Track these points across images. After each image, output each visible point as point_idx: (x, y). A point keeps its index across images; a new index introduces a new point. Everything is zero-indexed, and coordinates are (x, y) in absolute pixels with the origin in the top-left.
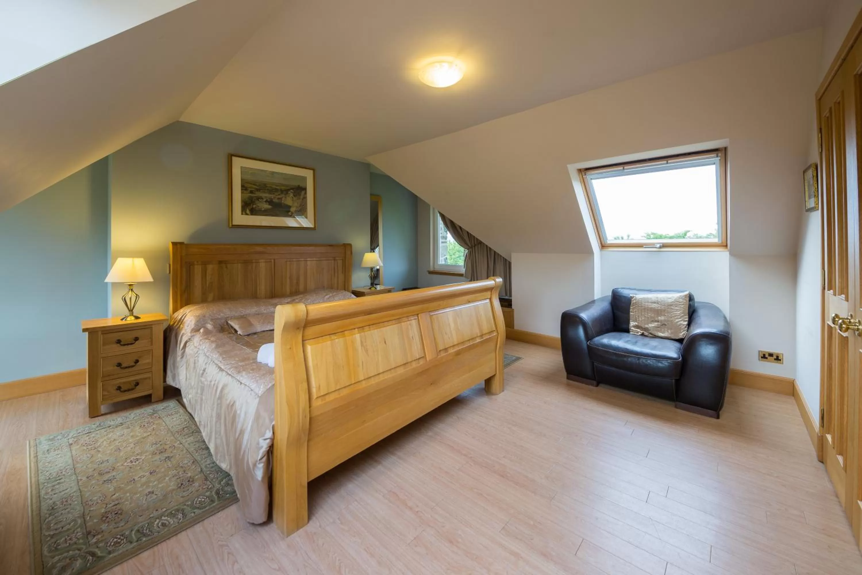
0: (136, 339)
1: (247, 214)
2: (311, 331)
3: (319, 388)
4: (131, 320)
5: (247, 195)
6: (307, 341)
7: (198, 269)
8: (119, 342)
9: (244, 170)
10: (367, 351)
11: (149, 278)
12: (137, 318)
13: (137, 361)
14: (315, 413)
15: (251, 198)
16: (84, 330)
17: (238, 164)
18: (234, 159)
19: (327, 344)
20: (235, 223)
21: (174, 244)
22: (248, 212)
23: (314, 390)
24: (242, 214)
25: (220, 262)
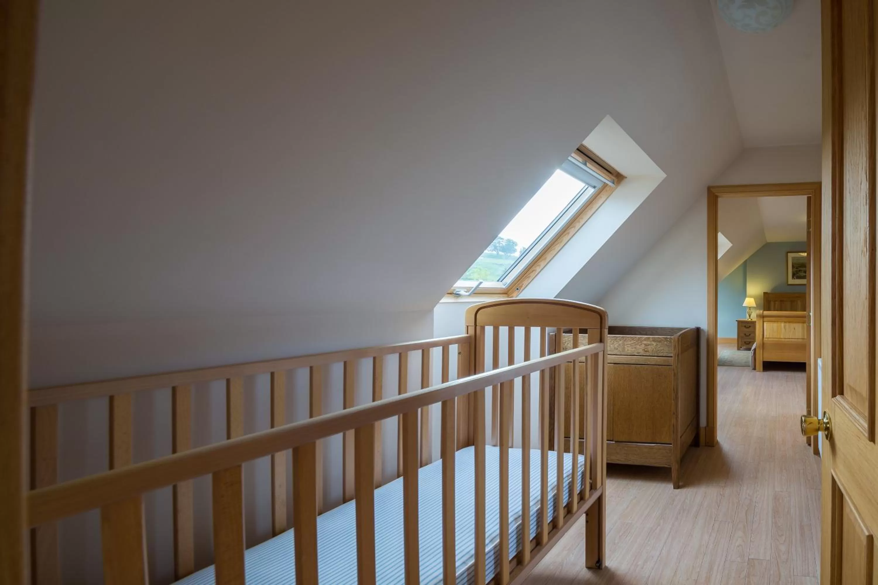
0: (750, 327)
1: (794, 279)
2: (765, 319)
3: (766, 335)
4: (750, 320)
5: (795, 270)
6: (765, 322)
7: (772, 303)
8: (745, 326)
9: (793, 258)
10: (786, 330)
11: (755, 306)
12: (751, 319)
13: (750, 335)
14: (765, 342)
15: (796, 271)
16: (737, 321)
17: (791, 255)
18: (789, 254)
19: (771, 324)
20: (789, 283)
21: (764, 293)
22: (795, 278)
23: (765, 337)
24: (792, 279)
25: (781, 301)
